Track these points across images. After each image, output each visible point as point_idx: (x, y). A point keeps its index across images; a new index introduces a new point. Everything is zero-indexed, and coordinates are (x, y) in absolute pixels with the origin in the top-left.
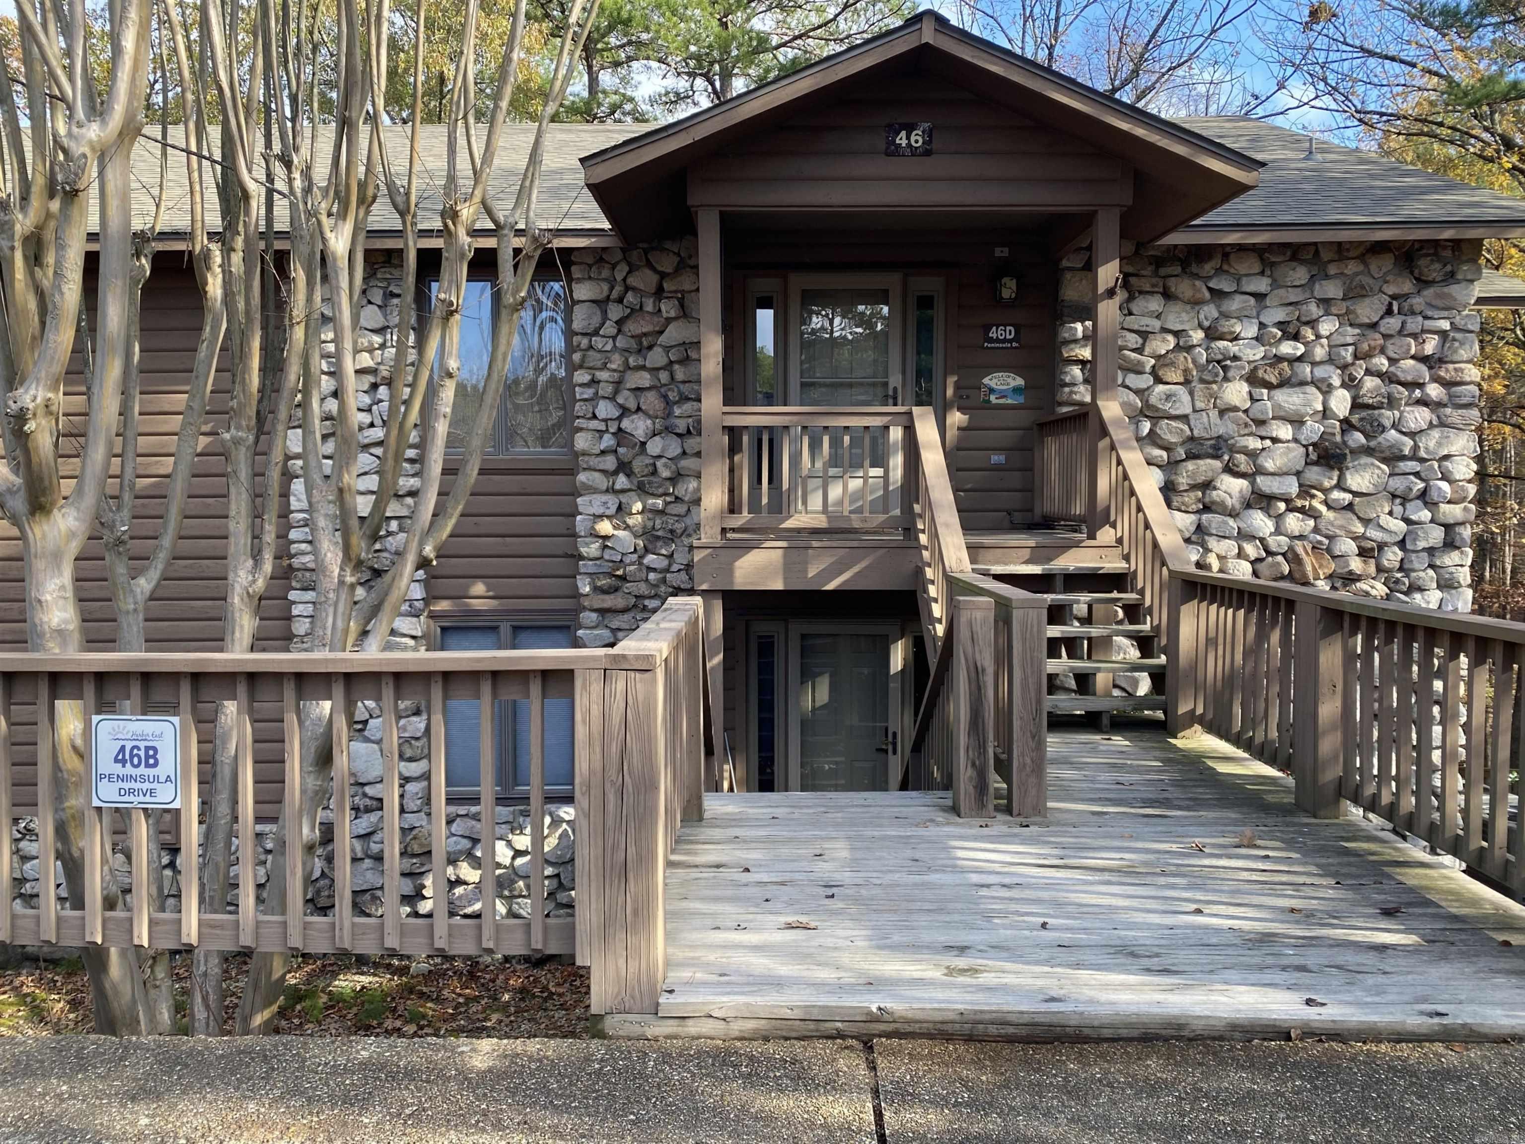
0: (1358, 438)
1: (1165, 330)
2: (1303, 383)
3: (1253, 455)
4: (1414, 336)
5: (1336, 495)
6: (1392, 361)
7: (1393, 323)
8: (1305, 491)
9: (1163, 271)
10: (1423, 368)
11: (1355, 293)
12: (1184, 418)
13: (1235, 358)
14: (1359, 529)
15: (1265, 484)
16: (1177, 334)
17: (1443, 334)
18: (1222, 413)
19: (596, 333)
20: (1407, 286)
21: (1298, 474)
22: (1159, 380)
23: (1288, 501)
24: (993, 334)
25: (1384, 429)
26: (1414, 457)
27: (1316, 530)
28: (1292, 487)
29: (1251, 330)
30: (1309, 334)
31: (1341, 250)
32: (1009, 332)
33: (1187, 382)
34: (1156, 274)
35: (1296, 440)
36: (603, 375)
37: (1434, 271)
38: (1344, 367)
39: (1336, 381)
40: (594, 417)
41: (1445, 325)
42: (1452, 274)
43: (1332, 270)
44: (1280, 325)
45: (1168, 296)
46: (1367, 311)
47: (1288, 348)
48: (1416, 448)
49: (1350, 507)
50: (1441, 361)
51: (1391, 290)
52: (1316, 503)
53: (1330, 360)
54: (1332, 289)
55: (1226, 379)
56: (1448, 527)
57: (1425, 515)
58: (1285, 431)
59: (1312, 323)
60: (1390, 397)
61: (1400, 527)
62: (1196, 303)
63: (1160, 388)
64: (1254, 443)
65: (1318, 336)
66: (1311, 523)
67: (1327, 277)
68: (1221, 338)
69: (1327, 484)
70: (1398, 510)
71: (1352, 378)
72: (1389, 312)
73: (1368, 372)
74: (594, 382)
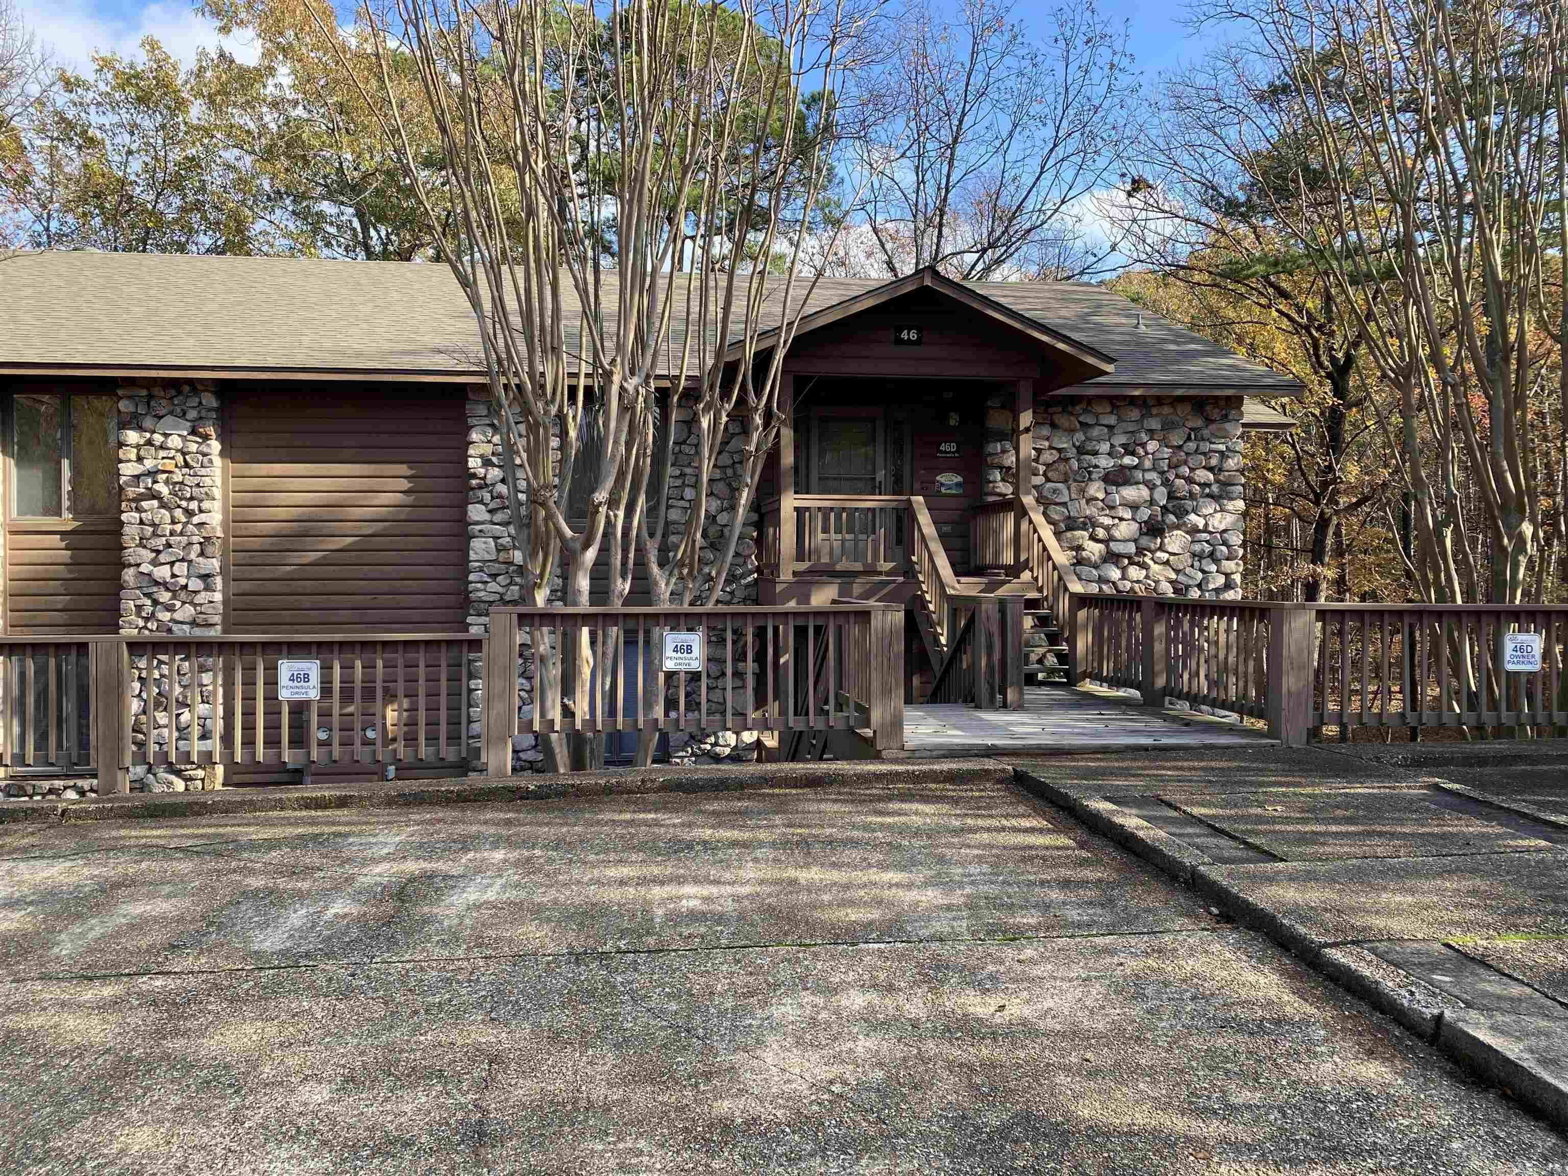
0: (1172, 518)
1: (1051, 448)
2: (1137, 483)
3: (1107, 529)
4: (1204, 454)
5: (1159, 554)
6: (1192, 470)
7: (1192, 446)
8: (1140, 552)
9: (1051, 410)
10: (1211, 477)
11: (1168, 426)
12: (1064, 504)
13: (1096, 466)
14: (1173, 576)
15: (1116, 547)
16: (1060, 450)
17: (1222, 453)
18: (1088, 502)
19: (684, 442)
20: (1199, 423)
21: (1135, 541)
22: (1048, 480)
23: (1129, 558)
24: (942, 448)
25: (1187, 513)
26: (1205, 530)
27: (1147, 577)
28: (1131, 548)
29: (1105, 447)
30: (1141, 451)
31: (1160, 401)
32: (952, 447)
33: (1065, 481)
34: (1046, 411)
35: (1133, 519)
36: (688, 471)
37: (1216, 414)
38: (1162, 473)
39: (1158, 482)
40: (682, 498)
41: (1222, 447)
42: (1226, 416)
43: (1154, 411)
44: (1123, 446)
45: (1054, 426)
46: (1176, 439)
47: (1128, 460)
48: (1206, 525)
49: (1167, 563)
50: (1220, 470)
51: (1190, 424)
52: (1147, 560)
53: (1154, 469)
54: (1154, 424)
55: (1090, 479)
56: (1227, 575)
57: (1214, 568)
58: (1128, 515)
59: (1143, 445)
60: (1190, 492)
61: (1200, 575)
62: (1072, 431)
63: (1049, 485)
64: (1107, 521)
65: (1147, 453)
66: (1144, 572)
67: (1151, 416)
68: (1087, 453)
69: (1152, 546)
70: (1197, 564)
71: (1167, 480)
72: (1189, 439)
73: (1177, 476)
74: (683, 475)
